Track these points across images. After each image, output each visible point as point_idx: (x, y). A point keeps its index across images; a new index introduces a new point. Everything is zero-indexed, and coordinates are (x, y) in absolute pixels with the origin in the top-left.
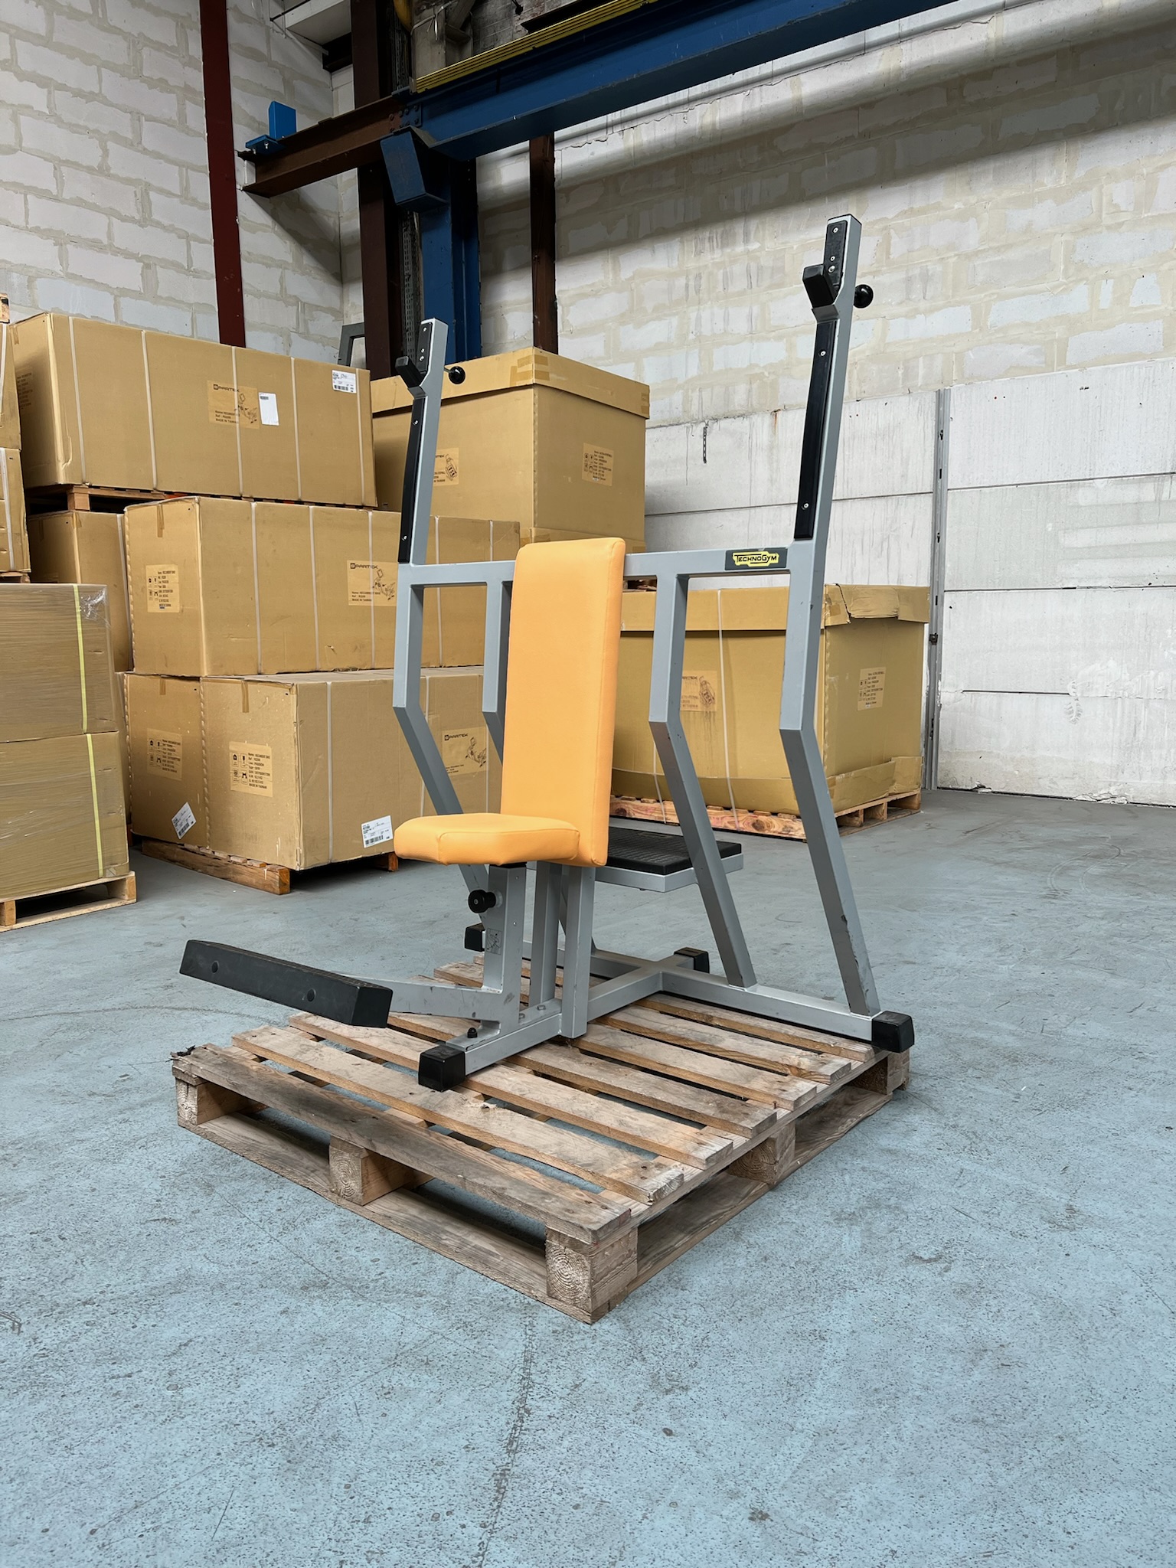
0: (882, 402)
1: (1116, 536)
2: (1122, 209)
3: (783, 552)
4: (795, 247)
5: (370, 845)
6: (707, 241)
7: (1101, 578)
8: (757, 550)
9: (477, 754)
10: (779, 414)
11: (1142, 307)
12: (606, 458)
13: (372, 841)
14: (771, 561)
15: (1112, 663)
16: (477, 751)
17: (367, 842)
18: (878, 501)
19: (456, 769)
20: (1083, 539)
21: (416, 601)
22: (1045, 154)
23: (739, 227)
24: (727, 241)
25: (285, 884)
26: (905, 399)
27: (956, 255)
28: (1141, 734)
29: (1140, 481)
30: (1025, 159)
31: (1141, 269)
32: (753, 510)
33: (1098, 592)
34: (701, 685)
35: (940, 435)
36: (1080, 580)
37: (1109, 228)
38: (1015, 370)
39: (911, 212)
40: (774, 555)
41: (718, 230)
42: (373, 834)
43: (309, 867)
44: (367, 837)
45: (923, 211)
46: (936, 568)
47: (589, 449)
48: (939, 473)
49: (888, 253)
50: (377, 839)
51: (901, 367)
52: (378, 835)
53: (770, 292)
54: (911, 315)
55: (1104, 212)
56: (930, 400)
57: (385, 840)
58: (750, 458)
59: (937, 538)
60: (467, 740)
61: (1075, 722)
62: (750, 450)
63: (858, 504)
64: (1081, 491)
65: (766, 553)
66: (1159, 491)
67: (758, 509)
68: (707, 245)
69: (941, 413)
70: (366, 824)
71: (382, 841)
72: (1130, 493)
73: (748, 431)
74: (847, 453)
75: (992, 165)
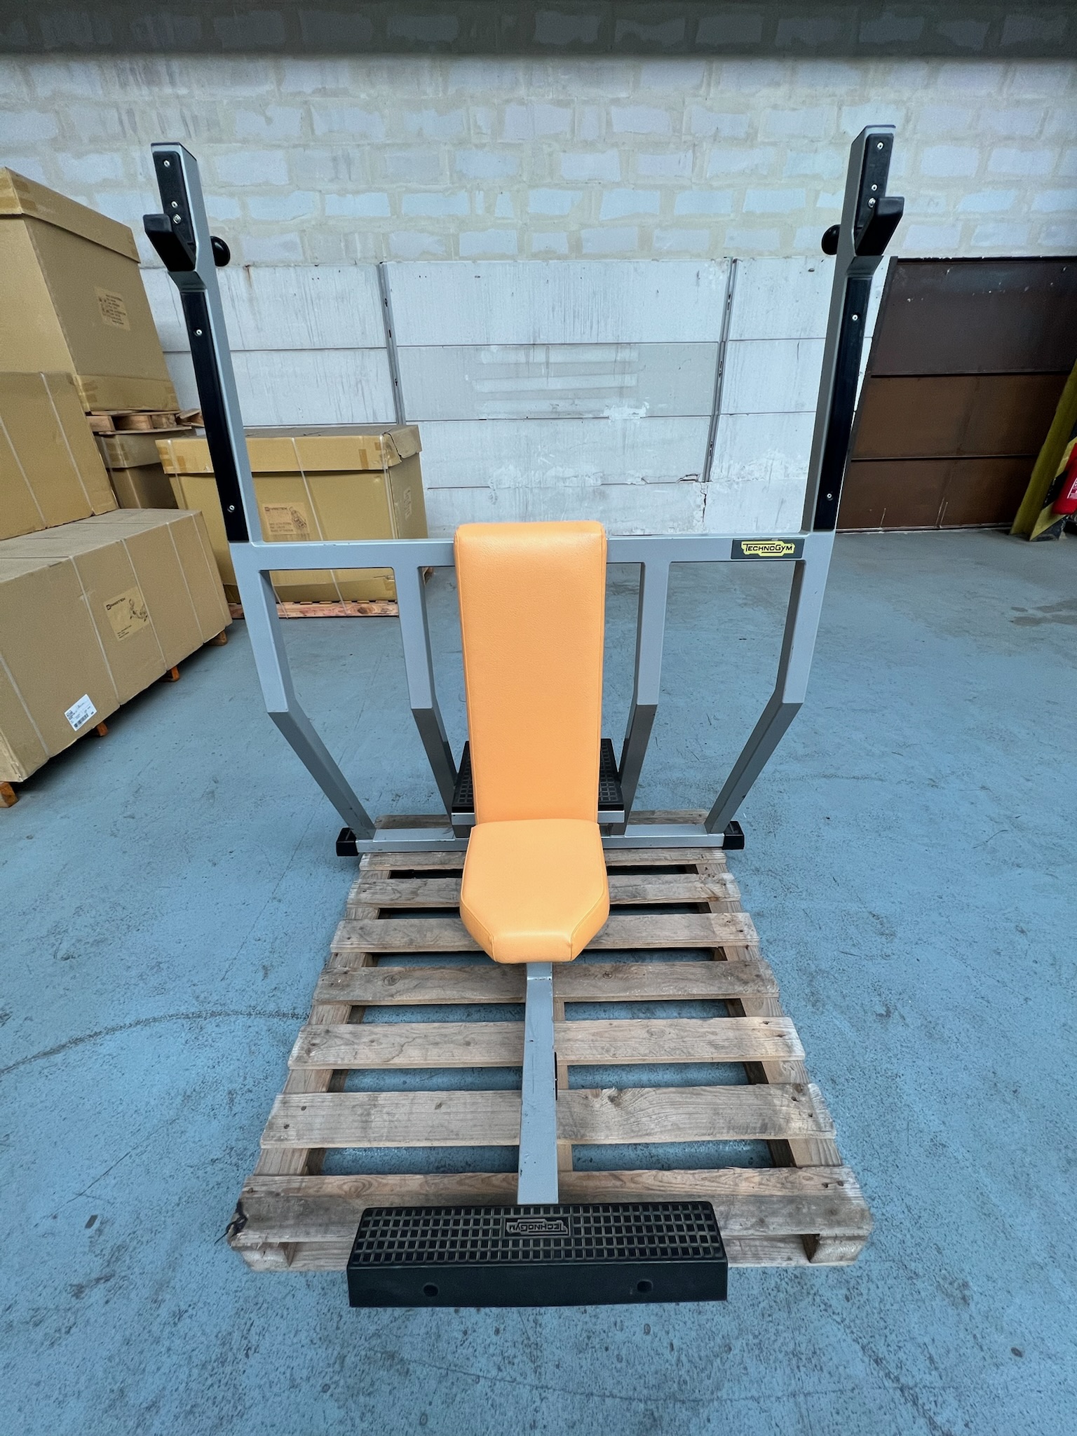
0: (336, 270)
1: (507, 385)
2: (484, 132)
3: (799, 544)
4: (225, 102)
5: (79, 726)
6: (128, 71)
7: (500, 413)
8: (770, 540)
9: (138, 613)
10: (251, 269)
11: (503, 218)
12: (118, 302)
13: (80, 722)
14: (785, 551)
15: (511, 467)
16: (138, 609)
17: (76, 726)
18: (348, 352)
19: (126, 631)
20: (487, 387)
21: (266, 587)
22: (425, 63)
23: (160, 65)
24: (151, 79)
25: (10, 796)
26: (353, 269)
27: (369, 144)
28: (530, 508)
29: (516, 348)
30: (409, 65)
31: (500, 187)
32: (248, 354)
33: (500, 422)
34: (292, 514)
35: (386, 303)
36: (489, 414)
37: (476, 146)
38: (426, 255)
39: (323, 92)
40: (789, 545)
41: (139, 63)
42: (77, 717)
43: (31, 774)
44: (73, 721)
45: (335, 94)
46: (398, 405)
47: (101, 292)
48: (389, 333)
49: (313, 131)
50: (83, 719)
51: (342, 240)
52: (82, 715)
53: (211, 145)
54: (342, 193)
55: (472, 132)
56: (373, 271)
57: (90, 716)
58: (234, 307)
59: (395, 382)
60: (126, 603)
61: (494, 504)
62: (233, 300)
63: (333, 353)
64: (483, 352)
65: (781, 543)
66: (527, 356)
67: (252, 353)
68: (131, 78)
69: (383, 285)
70: (68, 711)
71: (88, 718)
72: (512, 357)
73: (226, 282)
74: (316, 310)
75: (386, 62)
